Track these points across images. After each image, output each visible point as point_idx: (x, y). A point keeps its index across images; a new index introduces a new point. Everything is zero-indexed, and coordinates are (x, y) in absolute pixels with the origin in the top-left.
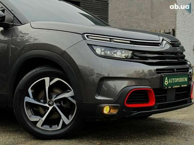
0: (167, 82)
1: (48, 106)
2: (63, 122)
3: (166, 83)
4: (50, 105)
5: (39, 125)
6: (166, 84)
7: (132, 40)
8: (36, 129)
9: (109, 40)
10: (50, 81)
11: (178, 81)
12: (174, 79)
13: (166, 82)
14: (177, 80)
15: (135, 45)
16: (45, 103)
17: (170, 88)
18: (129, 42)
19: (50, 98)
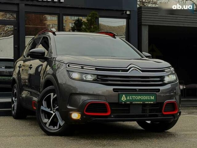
0: (125, 98)
1: (53, 113)
2: (59, 124)
3: (124, 99)
4: (54, 112)
5: (47, 125)
7: (97, 67)
8: (45, 128)
9: (81, 67)
10: (54, 96)
11: (140, 98)
12: (134, 96)
13: (123, 98)
15: (98, 71)
16: (51, 110)
17: (128, 103)
18: (94, 69)
19: (54, 107)
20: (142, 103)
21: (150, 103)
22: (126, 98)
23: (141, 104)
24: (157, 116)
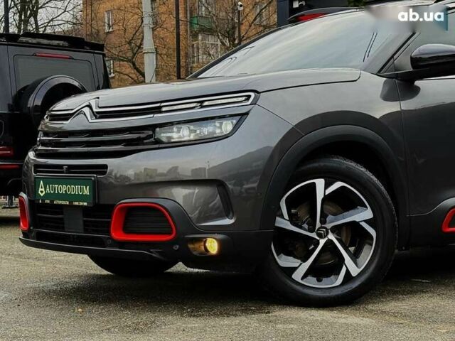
0: (43, 190)
3: (42, 192)
6: (42, 195)
11: (66, 191)
12: (56, 186)
13: (40, 189)
14: (63, 189)
17: (47, 204)
20: (68, 203)
21: (81, 204)
22: (45, 190)
23: (67, 205)
24: (101, 243)
